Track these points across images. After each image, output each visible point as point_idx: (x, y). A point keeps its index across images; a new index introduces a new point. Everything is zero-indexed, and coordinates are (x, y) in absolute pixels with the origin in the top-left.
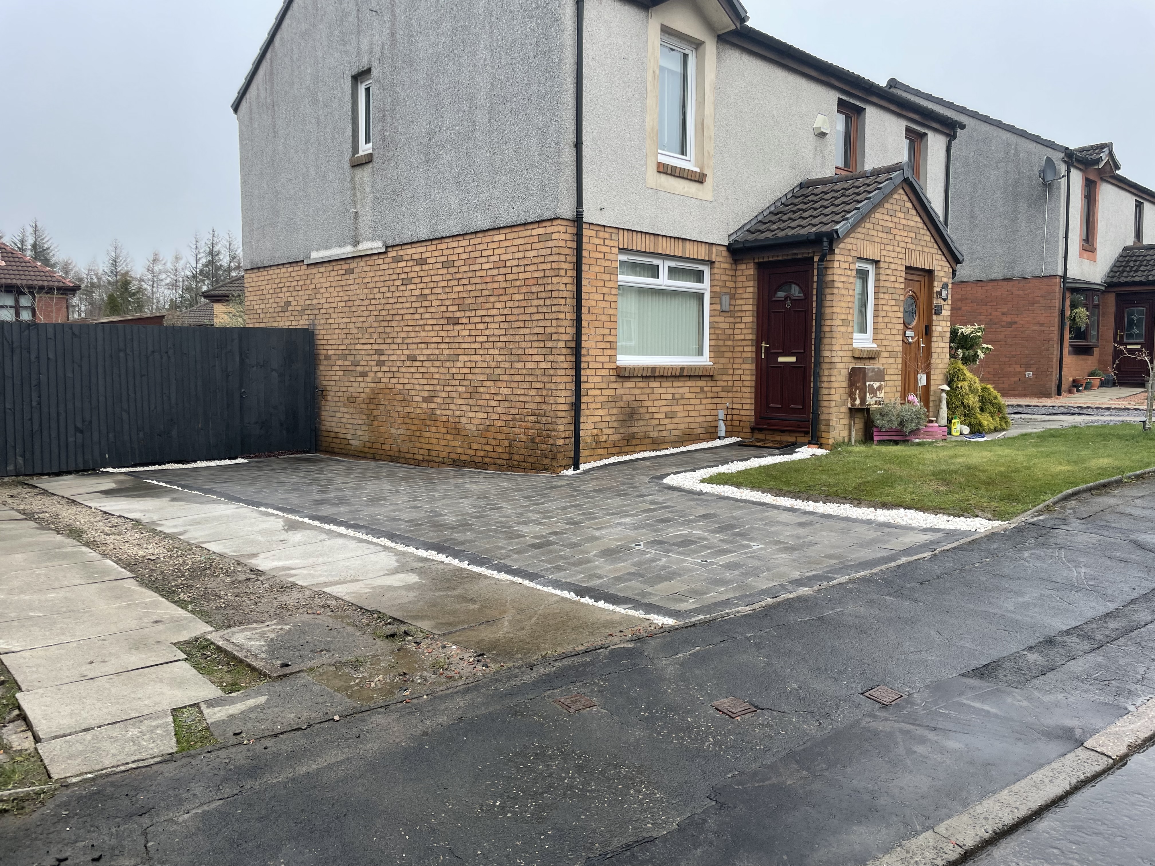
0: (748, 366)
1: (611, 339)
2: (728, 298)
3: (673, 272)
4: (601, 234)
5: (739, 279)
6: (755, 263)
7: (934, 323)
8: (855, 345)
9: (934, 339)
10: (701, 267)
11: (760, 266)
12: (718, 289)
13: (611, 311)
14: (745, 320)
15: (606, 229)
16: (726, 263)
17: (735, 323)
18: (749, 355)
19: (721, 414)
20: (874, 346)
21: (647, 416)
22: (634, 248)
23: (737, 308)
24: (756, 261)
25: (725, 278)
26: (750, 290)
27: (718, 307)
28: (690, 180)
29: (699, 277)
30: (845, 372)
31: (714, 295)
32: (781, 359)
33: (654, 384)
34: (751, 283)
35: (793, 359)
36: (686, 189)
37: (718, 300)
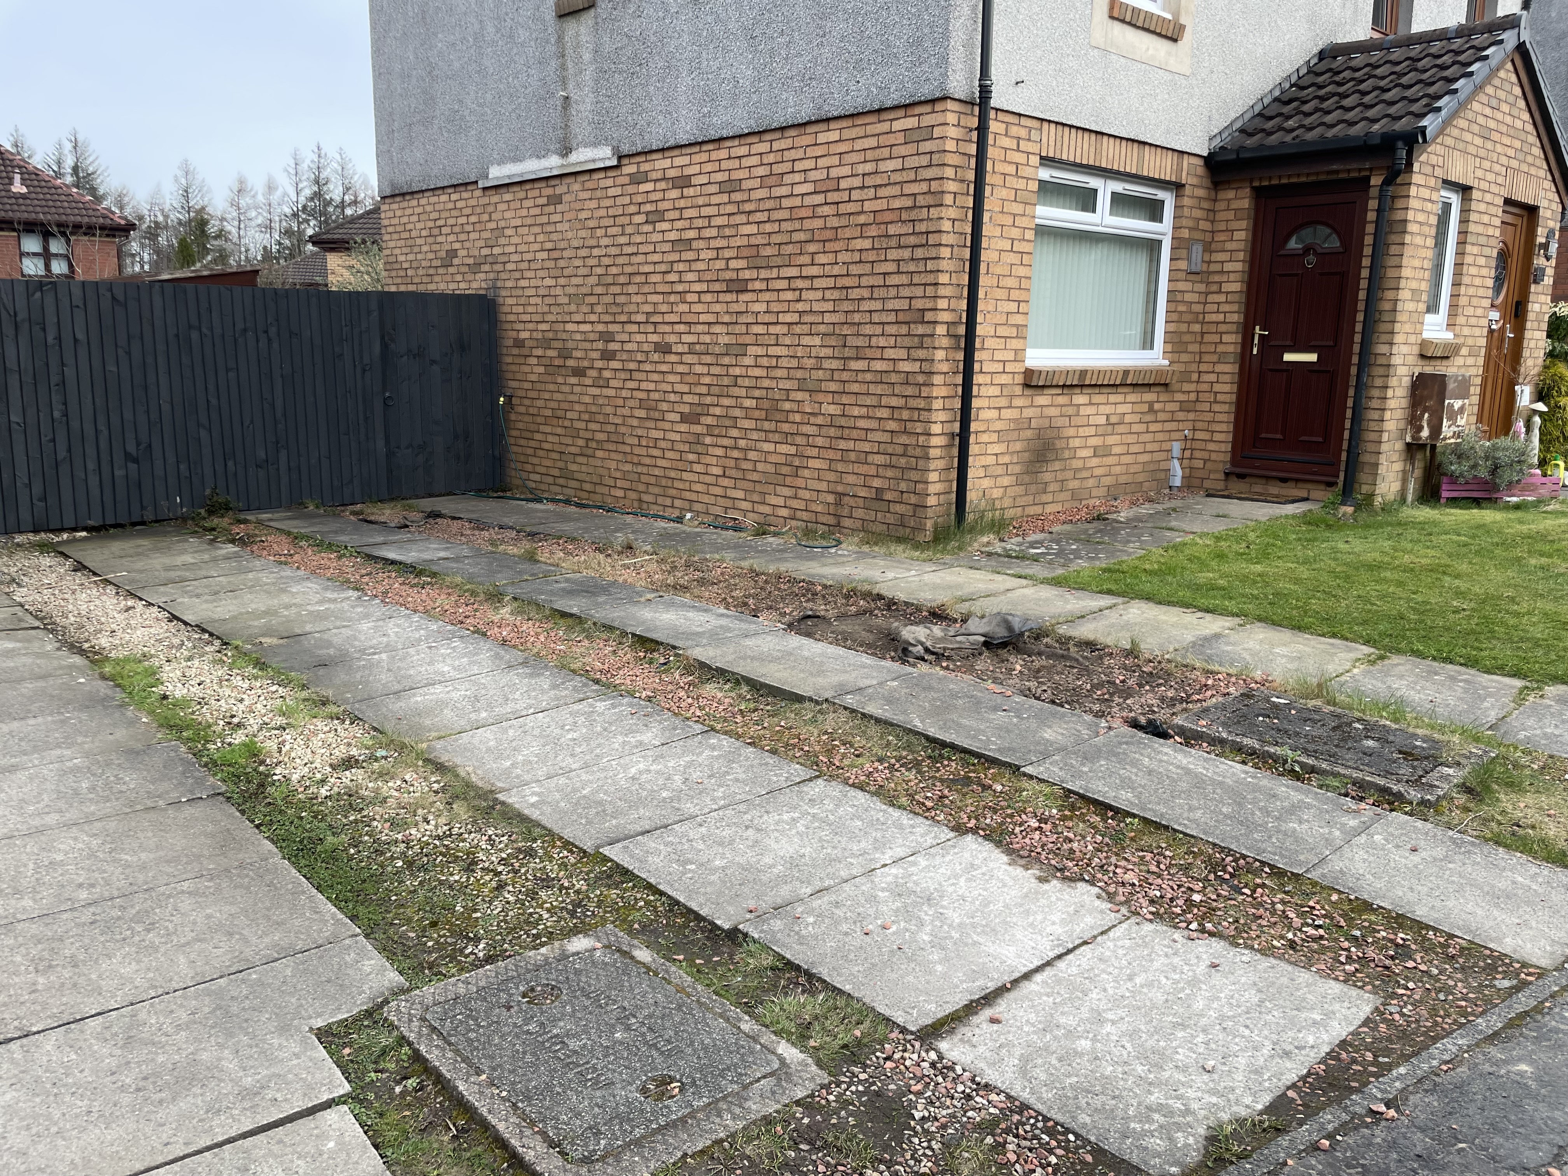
0: (1228, 368)
1: (1018, 319)
2: (1200, 249)
3: (1120, 202)
4: (1014, 130)
5: (1221, 216)
6: (1254, 189)
7: (1532, 298)
8: (1426, 335)
9: (1529, 325)
10: (1161, 195)
11: (1259, 193)
12: (1185, 234)
13: (1022, 271)
14: (1226, 287)
15: (1024, 121)
16: (1202, 187)
17: (1207, 294)
18: (1231, 349)
19: (1177, 447)
20: (1449, 336)
21: (1067, 454)
22: (1065, 157)
23: (1214, 267)
24: (1256, 184)
25: (1198, 213)
26: (1241, 235)
27: (1183, 265)
28: (1159, 35)
29: (1154, 210)
30: (1406, 381)
31: (1178, 244)
32: (1288, 357)
33: (1080, 399)
34: (1244, 224)
35: (1312, 357)
36: (1151, 52)
37: (1183, 253)
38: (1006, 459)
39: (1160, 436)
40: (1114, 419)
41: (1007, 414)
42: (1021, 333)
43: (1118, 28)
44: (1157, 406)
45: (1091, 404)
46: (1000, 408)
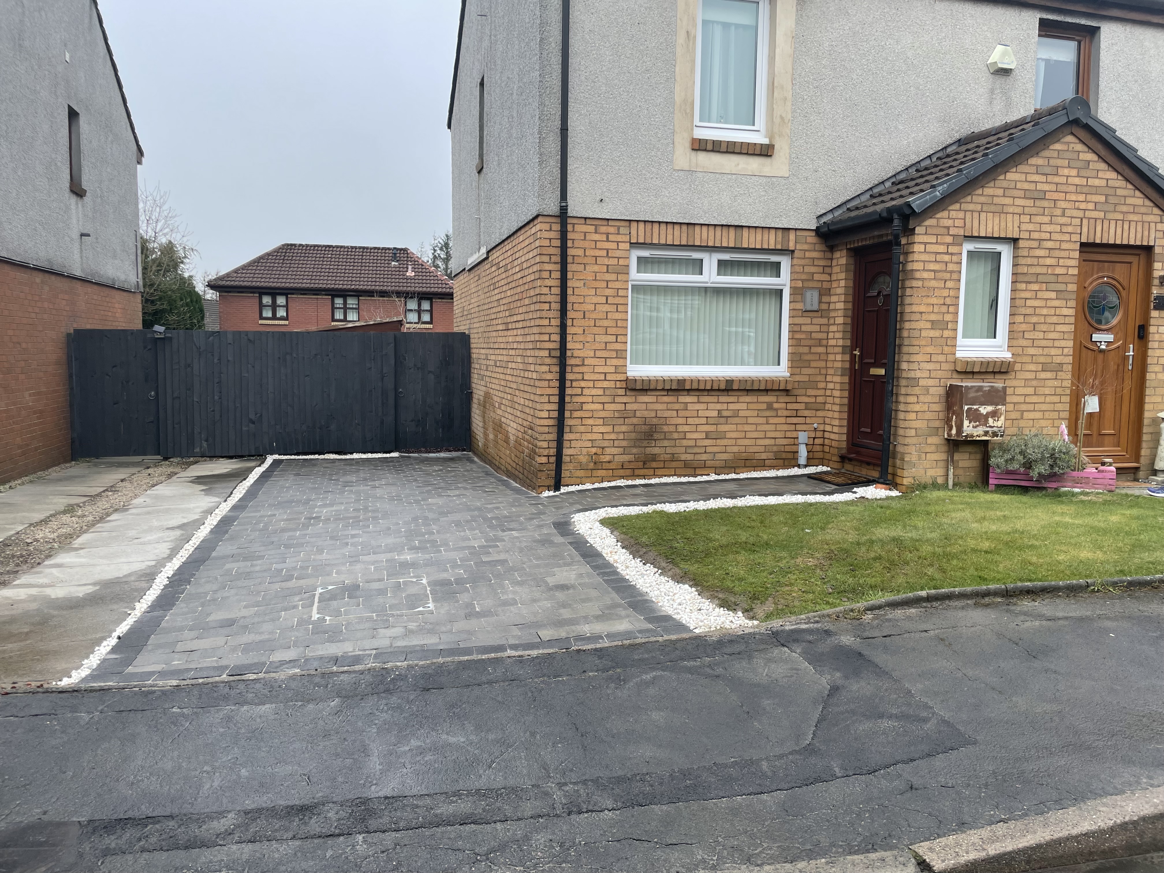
0: (841, 379)
1: (618, 346)
3: (723, 266)
4: (603, 229)
5: (834, 270)
7: (1152, 321)
8: (959, 354)
9: (1151, 345)
11: (857, 253)
12: (800, 284)
13: (617, 316)
14: (837, 321)
17: (828, 325)
18: (842, 365)
19: (803, 437)
21: (676, 436)
23: (832, 306)
25: (813, 269)
26: (843, 283)
27: (799, 306)
28: (747, 154)
29: (771, 269)
30: (941, 391)
31: (795, 292)
32: (872, 371)
33: (688, 399)
34: (844, 275)
35: (883, 372)
36: (740, 166)
37: (799, 297)
38: (613, 436)
39: (785, 427)
40: (725, 413)
41: (613, 407)
42: (621, 355)
43: (702, 156)
44: (776, 406)
45: (699, 402)
46: (603, 403)
